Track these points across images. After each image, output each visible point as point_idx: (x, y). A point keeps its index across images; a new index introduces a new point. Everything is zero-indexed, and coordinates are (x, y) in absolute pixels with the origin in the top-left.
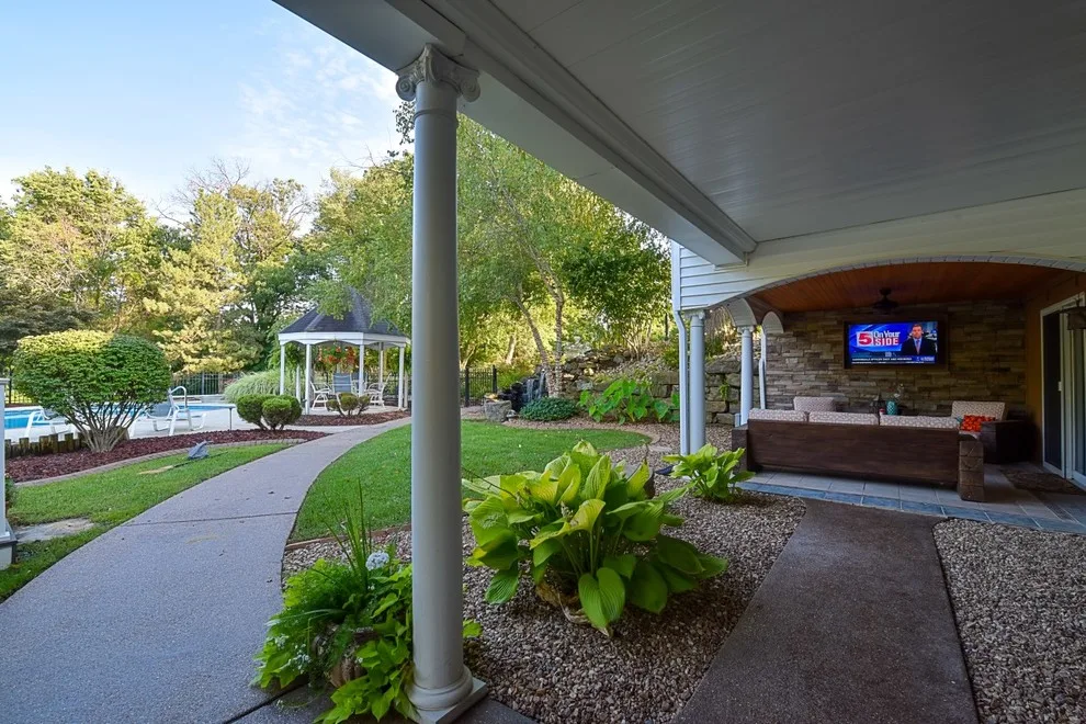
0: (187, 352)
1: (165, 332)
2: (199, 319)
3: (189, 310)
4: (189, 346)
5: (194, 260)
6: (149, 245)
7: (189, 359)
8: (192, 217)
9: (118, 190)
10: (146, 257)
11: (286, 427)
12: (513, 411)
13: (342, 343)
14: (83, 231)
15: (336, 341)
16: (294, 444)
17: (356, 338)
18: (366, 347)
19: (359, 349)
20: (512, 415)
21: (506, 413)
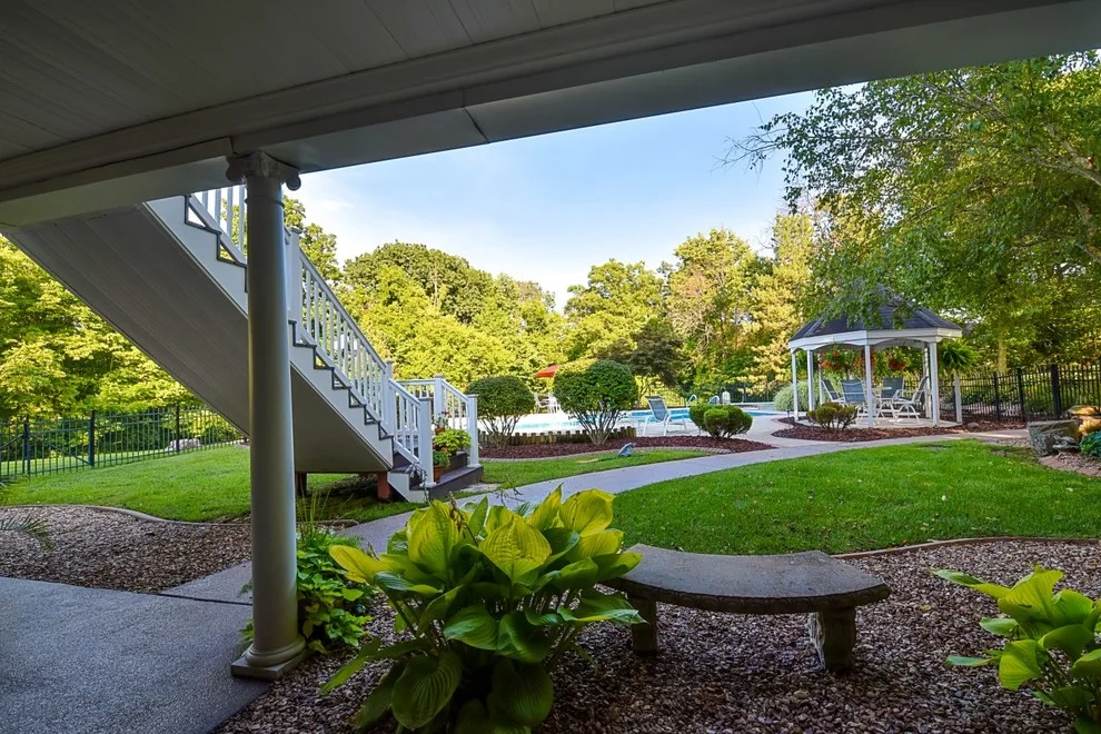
0: (776, 364)
1: (760, 348)
2: (784, 333)
3: (775, 326)
4: (778, 358)
5: (776, 280)
6: (746, 276)
7: (778, 370)
8: (773, 243)
9: (731, 238)
10: (744, 287)
11: (733, 437)
12: (1067, 438)
13: (843, 346)
14: (709, 276)
15: (835, 344)
16: (714, 454)
17: (858, 338)
18: (872, 347)
19: (863, 352)
20: (1065, 446)
21: (1050, 442)
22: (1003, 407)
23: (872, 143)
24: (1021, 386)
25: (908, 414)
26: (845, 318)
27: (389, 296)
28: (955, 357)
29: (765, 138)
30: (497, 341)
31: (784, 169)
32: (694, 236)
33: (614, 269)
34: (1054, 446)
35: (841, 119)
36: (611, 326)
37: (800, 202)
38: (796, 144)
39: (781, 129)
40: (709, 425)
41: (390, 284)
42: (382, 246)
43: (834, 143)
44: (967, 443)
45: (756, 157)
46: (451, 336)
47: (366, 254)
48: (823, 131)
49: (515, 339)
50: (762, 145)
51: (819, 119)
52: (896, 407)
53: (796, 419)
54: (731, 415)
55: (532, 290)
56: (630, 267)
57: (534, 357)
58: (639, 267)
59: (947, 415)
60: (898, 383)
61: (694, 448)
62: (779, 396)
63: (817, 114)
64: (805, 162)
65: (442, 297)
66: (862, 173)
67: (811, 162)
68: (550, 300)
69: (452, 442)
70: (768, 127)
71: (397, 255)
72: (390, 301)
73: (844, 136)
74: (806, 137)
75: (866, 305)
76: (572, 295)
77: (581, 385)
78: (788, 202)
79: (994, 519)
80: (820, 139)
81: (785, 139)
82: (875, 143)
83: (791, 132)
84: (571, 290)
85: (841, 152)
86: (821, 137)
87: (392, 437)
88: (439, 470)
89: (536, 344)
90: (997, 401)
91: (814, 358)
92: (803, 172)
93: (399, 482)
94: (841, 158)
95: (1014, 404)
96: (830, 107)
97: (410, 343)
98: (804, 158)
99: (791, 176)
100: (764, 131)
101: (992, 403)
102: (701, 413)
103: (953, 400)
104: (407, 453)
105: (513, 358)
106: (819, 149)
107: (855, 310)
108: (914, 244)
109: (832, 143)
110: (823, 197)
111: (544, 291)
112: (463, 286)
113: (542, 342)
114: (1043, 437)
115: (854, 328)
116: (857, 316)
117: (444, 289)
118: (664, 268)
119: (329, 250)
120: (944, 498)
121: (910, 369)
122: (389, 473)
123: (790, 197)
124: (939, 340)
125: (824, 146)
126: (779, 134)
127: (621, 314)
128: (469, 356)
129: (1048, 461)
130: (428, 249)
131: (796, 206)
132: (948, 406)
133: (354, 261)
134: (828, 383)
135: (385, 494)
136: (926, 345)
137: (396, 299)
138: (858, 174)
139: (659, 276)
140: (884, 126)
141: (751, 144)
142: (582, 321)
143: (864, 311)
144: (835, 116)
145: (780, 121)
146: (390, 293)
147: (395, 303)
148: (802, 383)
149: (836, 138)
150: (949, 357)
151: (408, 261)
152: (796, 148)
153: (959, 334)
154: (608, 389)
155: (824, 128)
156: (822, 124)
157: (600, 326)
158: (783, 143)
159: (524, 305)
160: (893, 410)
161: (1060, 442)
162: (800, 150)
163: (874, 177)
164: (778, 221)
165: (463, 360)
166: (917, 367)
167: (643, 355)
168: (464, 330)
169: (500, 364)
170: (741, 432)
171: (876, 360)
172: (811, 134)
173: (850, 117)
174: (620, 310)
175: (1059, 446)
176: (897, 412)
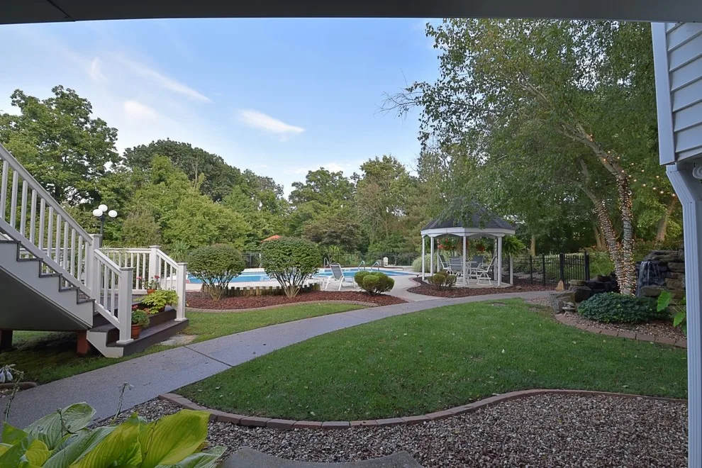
6: (402, 186)
10: (400, 193)
11: (382, 293)
12: (570, 303)
13: (451, 235)
14: (381, 185)
15: (447, 234)
16: (367, 307)
17: (459, 231)
18: (467, 238)
19: (462, 239)
20: (569, 308)
21: (561, 305)
22: (534, 275)
23: (473, 111)
24: (544, 264)
25: (484, 278)
26: (452, 220)
27: (158, 178)
28: (511, 246)
29: (409, 97)
30: (239, 216)
31: (420, 120)
32: (373, 159)
33: (323, 174)
34: (563, 308)
35: (455, 91)
36: (319, 211)
37: (428, 142)
38: (428, 103)
39: (419, 92)
40: (366, 286)
41: (159, 169)
42: (156, 141)
43: (451, 107)
44: (516, 301)
45: (403, 109)
46: (205, 210)
47: (143, 145)
48: (444, 97)
49: (254, 215)
50: (406, 101)
51: (442, 88)
52: (478, 273)
53: (423, 279)
54: (381, 279)
55: (268, 182)
56: (333, 174)
57: (266, 228)
58: (339, 174)
59: (505, 279)
60: (480, 259)
61: (355, 302)
62: (415, 262)
63: (441, 85)
64: (432, 116)
65: (201, 182)
66: (467, 130)
67: (436, 117)
68: (280, 191)
69: (159, 301)
70: (411, 90)
71: (167, 148)
72: (159, 182)
73: (456, 103)
74: (434, 100)
75: (465, 213)
76: (294, 189)
77: (279, 255)
78: (421, 142)
79: (534, 371)
80: (443, 103)
81: (421, 99)
82: (475, 111)
83: (425, 96)
84: (293, 185)
85: (454, 113)
86: (443, 101)
87: (93, 301)
88: (137, 327)
89: (268, 219)
90: (531, 272)
91: (435, 241)
92: (430, 123)
93: (97, 339)
94: (454, 117)
95: (539, 274)
96: (449, 82)
97: (171, 213)
98: (432, 113)
99: (424, 124)
100: (408, 92)
101: (528, 273)
102: (362, 277)
103: (509, 270)
104: (108, 314)
105: (251, 228)
106: (442, 109)
107: (458, 216)
108: (493, 177)
109: (449, 106)
110: (442, 141)
111: (276, 184)
112: (219, 176)
113: (273, 218)
114: (557, 301)
115: (457, 225)
116: (460, 219)
117: (202, 177)
118: (355, 176)
119: (111, 139)
120: (503, 351)
121: (488, 250)
122: (88, 332)
123: (421, 138)
124: (503, 235)
125: (444, 107)
126: (418, 95)
127: (326, 203)
128: (218, 225)
129: (560, 317)
130: (193, 147)
131: (425, 145)
132: (506, 273)
133: (132, 149)
134: (442, 257)
135: (83, 349)
136: (497, 238)
137: (163, 180)
138: (464, 130)
139: (351, 181)
140: (480, 101)
141: (399, 100)
142: (301, 206)
143: (463, 217)
144: (452, 88)
145: (418, 87)
146: (159, 175)
147: (162, 183)
148: (428, 255)
149: (452, 103)
150: (508, 245)
151: (175, 154)
152: (427, 107)
153: (514, 232)
154: (299, 258)
155: (445, 96)
156: (444, 92)
157: (312, 211)
158: (420, 102)
159: (261, 192)
160: (477, 275)
161: (566, 305)
162: (430, 108)
163: (473, 132)
164: (421, 155)
165: (212, 228)
166: (491, 249)
167: (334, 232)
168: (216, 206)
169: (241, 232)
170: (387, 290)
171: (470, 244)
172: (437, 99)
173: (460, 90)
174: (325, 201)
175: (566, 308)
176: (479, 277)
